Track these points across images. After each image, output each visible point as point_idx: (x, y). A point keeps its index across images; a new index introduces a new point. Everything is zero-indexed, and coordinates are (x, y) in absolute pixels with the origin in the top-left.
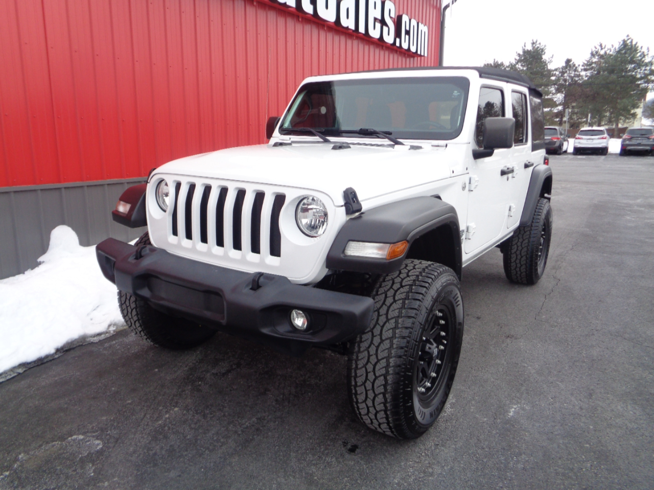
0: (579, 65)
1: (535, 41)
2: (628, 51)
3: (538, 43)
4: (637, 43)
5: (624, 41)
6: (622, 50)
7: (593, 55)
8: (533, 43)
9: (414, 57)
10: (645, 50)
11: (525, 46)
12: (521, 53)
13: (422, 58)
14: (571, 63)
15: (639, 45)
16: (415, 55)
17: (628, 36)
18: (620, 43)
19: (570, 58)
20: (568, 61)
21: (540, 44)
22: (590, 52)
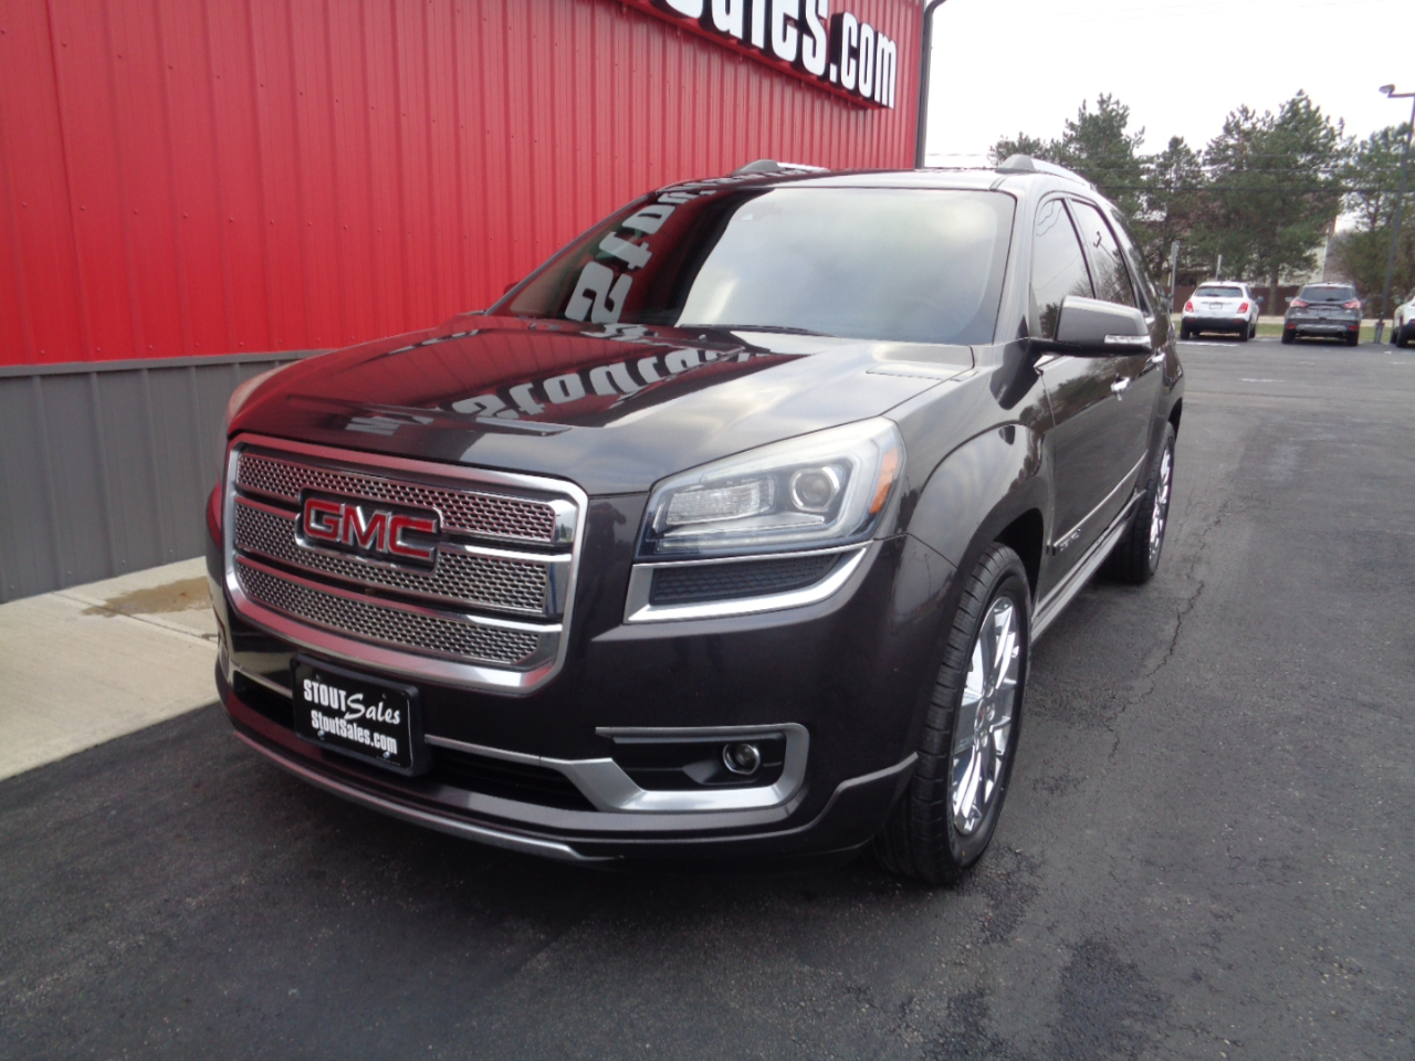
0: (1199, 152)
1: (1105, 97)
2: (1300, 124)
3: (1113, 100)
4: (1318, 109)
5: (1294, 104)
6: (1289, 123)
7: (1228, 130)
8: (1102, 102)
9: (865, 109)
10: (1334, 123)
11: (1084, 108)
12: (1077, 122)
13: (884, 111)
14: (1182, 146)
15: (1323, 114)
16: (869, 104)
17: (1300, 93)
18: (1283, 107)
19: (1179, 136)
20: (1175, 142)
21: (1118, 103)
22: (1224, 123)
